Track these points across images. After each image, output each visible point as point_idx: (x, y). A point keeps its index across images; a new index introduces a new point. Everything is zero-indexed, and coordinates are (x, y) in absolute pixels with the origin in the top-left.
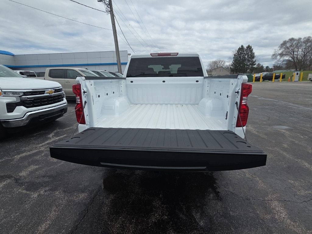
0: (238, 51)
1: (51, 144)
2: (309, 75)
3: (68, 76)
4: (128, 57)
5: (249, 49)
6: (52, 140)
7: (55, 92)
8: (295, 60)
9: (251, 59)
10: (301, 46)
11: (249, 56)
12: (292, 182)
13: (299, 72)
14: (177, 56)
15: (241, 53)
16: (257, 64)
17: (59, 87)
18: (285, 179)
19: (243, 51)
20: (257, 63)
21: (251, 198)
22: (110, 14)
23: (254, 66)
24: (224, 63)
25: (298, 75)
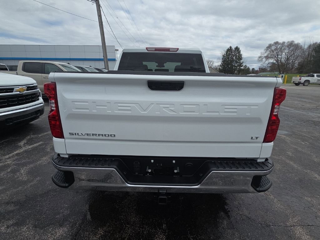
0: (226, 52)
1: (22, 154)
2: (293, 78)
3: (46, 71)
4: (115, 53)
5: (237, 50)
6: (24, 149)
7: (27, 90)
8: (279, 63)
9: (239, 61)
10: (285, 49)
11: (237, 58)
12: (309, 199)
13: (284, 75)
14: (177, 52)
15: (229, 55)
16: (244, 66)
17: (33, 84)
18: (301, 196)
19: (232, 52)
20: (244, 64)
21: (271, 224)
22: (95, 4)
23: (242, 68)
24: (213, 64)
25: (283, 78)
